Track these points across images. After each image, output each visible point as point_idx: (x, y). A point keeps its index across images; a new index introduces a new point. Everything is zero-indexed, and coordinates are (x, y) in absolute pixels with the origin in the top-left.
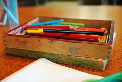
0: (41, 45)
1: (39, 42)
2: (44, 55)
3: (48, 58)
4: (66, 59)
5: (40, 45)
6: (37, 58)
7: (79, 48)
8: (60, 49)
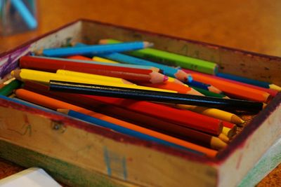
0: (31, 132)
1: (27, 121)
2: (43, 161)
3: (51, 170)
4: (98, 183)
5: (29, 130)
6: (25, 166)
7: (131, 160)
8: (81, 153)
